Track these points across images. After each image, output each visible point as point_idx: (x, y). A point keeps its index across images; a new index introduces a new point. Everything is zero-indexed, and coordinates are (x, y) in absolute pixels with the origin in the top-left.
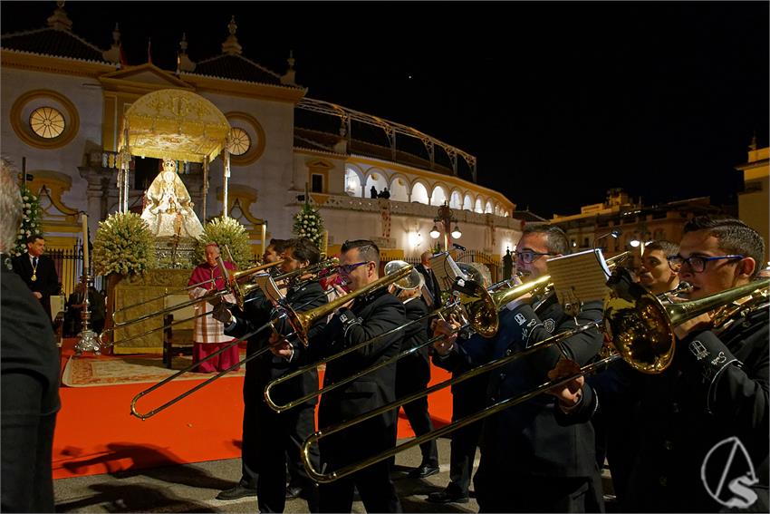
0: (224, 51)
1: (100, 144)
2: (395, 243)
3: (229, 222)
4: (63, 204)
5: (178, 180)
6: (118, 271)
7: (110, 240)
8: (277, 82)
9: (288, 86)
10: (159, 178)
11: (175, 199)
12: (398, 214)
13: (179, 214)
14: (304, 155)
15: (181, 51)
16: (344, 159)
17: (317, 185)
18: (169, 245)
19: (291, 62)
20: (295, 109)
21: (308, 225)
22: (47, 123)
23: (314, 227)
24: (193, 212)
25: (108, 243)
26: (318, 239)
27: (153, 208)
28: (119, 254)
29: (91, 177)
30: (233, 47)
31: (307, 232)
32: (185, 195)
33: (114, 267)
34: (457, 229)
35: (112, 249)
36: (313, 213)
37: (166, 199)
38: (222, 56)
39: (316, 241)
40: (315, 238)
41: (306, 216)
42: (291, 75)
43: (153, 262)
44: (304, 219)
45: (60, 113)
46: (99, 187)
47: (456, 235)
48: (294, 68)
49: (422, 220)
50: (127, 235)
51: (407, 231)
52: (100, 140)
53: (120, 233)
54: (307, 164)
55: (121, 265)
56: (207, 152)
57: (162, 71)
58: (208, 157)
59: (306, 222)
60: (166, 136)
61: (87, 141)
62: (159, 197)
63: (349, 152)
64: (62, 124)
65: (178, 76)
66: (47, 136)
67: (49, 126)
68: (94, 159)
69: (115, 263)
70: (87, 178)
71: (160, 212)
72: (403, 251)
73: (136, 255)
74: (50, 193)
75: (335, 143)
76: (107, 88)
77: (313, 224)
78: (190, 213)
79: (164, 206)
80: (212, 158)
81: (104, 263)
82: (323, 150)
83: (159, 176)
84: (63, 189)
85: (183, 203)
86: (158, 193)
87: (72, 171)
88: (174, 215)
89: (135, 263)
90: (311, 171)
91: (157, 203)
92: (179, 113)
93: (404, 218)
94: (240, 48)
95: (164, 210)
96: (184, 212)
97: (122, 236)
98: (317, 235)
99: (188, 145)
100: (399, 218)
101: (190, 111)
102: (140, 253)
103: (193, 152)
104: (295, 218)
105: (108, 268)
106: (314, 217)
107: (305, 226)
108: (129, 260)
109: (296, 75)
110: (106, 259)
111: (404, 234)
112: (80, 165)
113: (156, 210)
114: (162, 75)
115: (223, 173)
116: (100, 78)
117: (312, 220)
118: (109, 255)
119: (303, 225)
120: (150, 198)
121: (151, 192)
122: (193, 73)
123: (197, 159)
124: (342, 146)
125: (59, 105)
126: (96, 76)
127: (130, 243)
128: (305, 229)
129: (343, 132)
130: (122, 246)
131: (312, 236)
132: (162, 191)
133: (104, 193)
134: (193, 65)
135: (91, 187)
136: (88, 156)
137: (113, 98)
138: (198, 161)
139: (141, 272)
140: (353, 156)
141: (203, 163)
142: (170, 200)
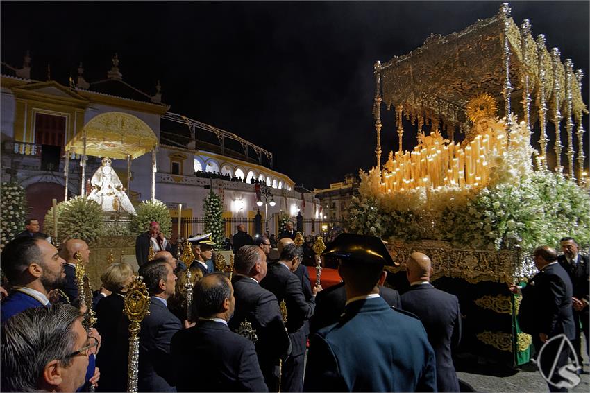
0: (109, 76)
1: (12, 136)
2: (226, 207)
3: (156, 203)
5: (113, 172)
7: (73, 216)
8: (149, 101)
9: (157, 104)
10: (99, 171)
11: (112, 186)
12: (228, 189)
13: (117, 196)
14: (167, 149)
15: (79, 75)
16: (194, 153)
17: (175, 169)
18: (112, 218)
19: (159, 88)
20: (161, 119)
23: (218, 206)
24: (126, 195)
25: (72, 219)
26: (220, 214)
27: (97, 192)
28: (80, 226)
29: (4, 160)
30: (116, 74)
31: (213, 210)
32: (119, 183)
34: (273, 200)
35: (74, 222)
36: (216, 198)
37: (105, 185)
38: (108, 80)
39: (219, 216)
40: (218, 213)
41: (212, 200)
42: (158, 97)
43: (104, 231)
44: (211, 201)
47: (273, 204)
48: (160, 92)
49: (243, 193)
50: (86, 213)
51: (234, 200)
52: (12, 133)
54: (169, 156)
55: (82, 234)
57: (63, 87)
58: (131, 156)
59: (212, 203)
60: (108, 142)
62: (100, 184)
63: (197, 149)
65: (76, 92)
68: (8, 147)
69: (77, 233)
70: (1, 161)
72: (231, 213)
73: (93, 226)
75: (188, 142)
76: (19, 96)
77: (217, 204)
78: (123, 196)
79: (105, 190)
80: (135, 156)
81: (68, 233)
82: (179, 146)
83: (100, 169)
85: (118, 188)
86: (99, 180)
88: (113, 197)
89: (91, 232)
90: (171, 160)
91: (99, 189)
92: (122, 128)
93: (232, 192)
94: (121, 75)
95: (105, 194)
97: (83, 213)
98: (220, 212)
99: (120, 148)
100: (229, 191)
101: (129, 127)
102: (95, 225)
103: (121, 153)
104: (205, 200)
106: (217, 200)
107: (212, 206)
108: (87, 230)
109: (162, 97)
110: (69, 230)
111: (232, 202)
113: (99, 193)
114: (62, 90)
116: (14, 88)
117: (216, 202)
118: (72, 227)
119: (210, 205)
120: (93, 185)
121: (94, 181)
122: (88, 90)
123: (123, 157)
124: (192, 144)
126: (9, 87)
127: (88, 218)
128: (212, 208)
129: (193, 136)
130: (83, 220)
131: (216, 212)
132: (102, 180)
134: (87, 85)
136: (2, 145)
137: (24, 104)
138: (124, 159)
139: (95, 238)
140: (199, 151)
141: (127, 160)
142: (109, 186)
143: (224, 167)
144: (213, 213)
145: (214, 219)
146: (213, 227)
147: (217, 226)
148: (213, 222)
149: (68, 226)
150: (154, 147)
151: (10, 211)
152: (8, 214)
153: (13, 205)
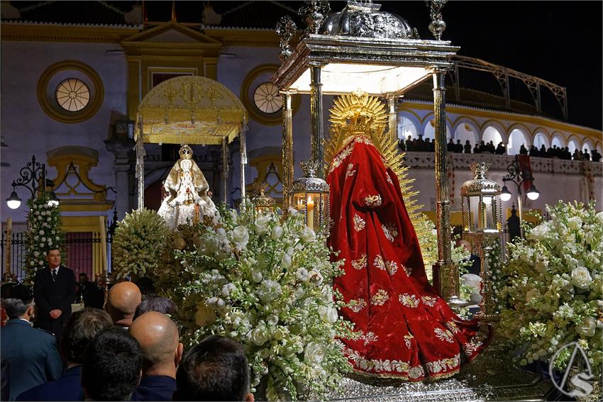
1: (125, 113)
4: (90, 181)
5: (196, 168)
6: (136, 272)
7: (128, 240)
10: (176, 167)
11: (192, 189)
13: (198, 205)
22: (73, 95)
24: (212, 203)
25: (126, 243)
27: (171, 200)
28: (137, 254)
29: (117, 150)
32: (203, 184)
33: (132, 268)
35: (129, 250)
37: (183, 189)
45: (84, 84)
46: (126, 161)
50: (143, 234)
52: (125, 108)
53: (136, 233)
55: (139, 266)
56: (224, 133)
58: (227, 138)
60: (180, 123)
61: (113, 112)
62: (176, 188)
64: (87, 95)
65: (202, 31)
66: (73, 109)
67: (74, 98)
68: (120, 131)
69: (132, 265)
70: (113, 151)
71: (178, 204)
73: (153, 254)
74: (77, 170)
76: (130, 52)
78: (208, 203)
79: (181, 197)
80: (230, 140)
81: (122, 264)
83: (177, 165)
84: (90, 164)
85: (201, 193)
86: (176, 183)
87: (98, 145)
88: (192, 206)
89: (152, 263)
91: (174, 194)
92: (192, 100)
95: (181, 202)
96: (202, 202)
97: (139, 235)
99: (204, 129)
101: (202, 97)
103: (211, 135)
105: (126, 269)
108: (146, 260)
110: (124, 261)
112: (106, 138)
113: (173, 203)
115: (240, 160)
116: (123, 42)
118: (127, 256)
120: (167, 190)
121: (168, 183)
122: (219, 26)
123: (214, 141)
125: (83, 76)
126: (118, 41)
127: (147, 242)
130: (139, 245)
132: (179, 181)
133: (131, 166)
134: (219, 19)
135: (118, 161)
136: (113, 127)
137: (138, 63)
138: (217, 143)
141: (222, 145)
142: (188, 191)
143: (463, 125)
149: (121, 255)
150: (242, 123)
151: (41, 237)
152: (40, 242)
153: (45, 229)
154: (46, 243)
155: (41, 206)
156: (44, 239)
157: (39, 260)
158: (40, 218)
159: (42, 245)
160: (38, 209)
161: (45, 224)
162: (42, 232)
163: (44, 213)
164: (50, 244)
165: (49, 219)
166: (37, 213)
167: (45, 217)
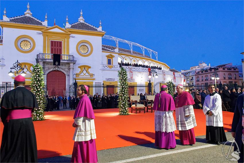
2: (134, 80)
8: (96, 30)
9: (100, 31)
14: (105, 53)
17: (109, 62)
19: (100, 23)
20: (102, 39)
21: (123, 74)
23: (125, 74)
26: (126, 78)
29: (39, 62)
30: (82, 20)
38: (79, 22)
39: (125, 79)
40: (125, 78)
41: (122, 71)
42: (100, 28)
45: (29, 42)
46: (42, 65)
48: (101, 26)
49: (142, 72)
51: (138, 76)
54: (106, 56)
59: (122, 73)
64: (30, 45)
66: (26, 49)
67: (26, 46)
68: (41, 56)
72: (137, 83)
74: (27, 67)
75: (115, 49)
82: (111, 51)
87: (33, 60)
90: (107, 58)
93: (137, 72)
98: (126, 77)
100: (135, 72)
104: (119, 72)
106: (124, 71)
107: (122, 74)
109: (102, 28)
114: (60, 29)
119: (121, 74)
122: (70, 28)
124: (117, 50)
126: (40, 30)
129: (117, 46)
131: (124, 77)
134: (70, 26)
143: (133, 60)
144: (123, 78)
145: (123, 81)
146: (123, 85)
147: (125, 84)
148: (123, 82)
151: (37, 77)
152: (37, 78)
153: (38, 75)
154: (39, 79)
155: (37, 68)
156: (38, 78)
157: (36, 84)
158: (37, 71)
159: (37, 80)
160: (36, 68)
161: (38, 73)
162: (37, 76)
163: (38, 70)
164: (40, 79)
165: (40, 72)
166: (36, 69)
167: (38, 71)
